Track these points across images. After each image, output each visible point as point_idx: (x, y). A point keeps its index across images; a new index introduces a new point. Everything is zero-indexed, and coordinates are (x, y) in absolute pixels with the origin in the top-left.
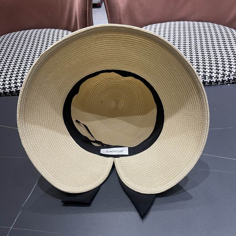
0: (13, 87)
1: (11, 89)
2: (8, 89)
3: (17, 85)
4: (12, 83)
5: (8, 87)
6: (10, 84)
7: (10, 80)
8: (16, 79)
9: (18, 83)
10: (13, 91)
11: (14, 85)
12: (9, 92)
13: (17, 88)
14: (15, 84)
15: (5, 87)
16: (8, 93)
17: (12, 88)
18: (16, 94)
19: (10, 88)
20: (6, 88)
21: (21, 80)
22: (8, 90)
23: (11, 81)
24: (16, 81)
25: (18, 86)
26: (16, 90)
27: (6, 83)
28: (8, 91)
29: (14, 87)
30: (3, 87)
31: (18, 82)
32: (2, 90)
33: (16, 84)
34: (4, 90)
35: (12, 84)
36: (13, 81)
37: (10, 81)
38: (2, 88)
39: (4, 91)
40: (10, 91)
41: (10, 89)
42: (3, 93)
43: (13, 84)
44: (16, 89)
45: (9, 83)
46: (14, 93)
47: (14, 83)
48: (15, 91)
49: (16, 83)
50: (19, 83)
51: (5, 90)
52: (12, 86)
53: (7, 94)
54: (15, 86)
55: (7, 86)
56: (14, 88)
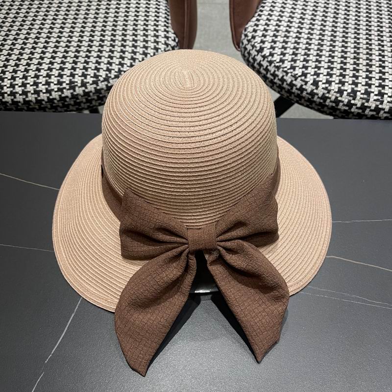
0: (30, 92)
1: (27, 97)
2: (20, 95)
3: (38, 89)
4: (29, 83)
5: (20, 92)
6: (24, 85)
7: (25, 77)
8: (37, 77)
9: (40, 85)
10: (31, 101)
11: (32, 88)
12: (22, 102)
13: (39, 96)
14: (35, 87)
15: (14, 91)
16: (20, 104)
17: (29, 95)
18: (37, 107)
19: (25, 93)
20: (17, 93)
21: (47, 78)
22: (21, 97)
23: (26, 79)
24: (37, 81)
25: (41, 91)
26: (36, 98)
27: (16, 83)
28: (21, 100)
29: (32, 92)
30: (11, 92)
31: (41, 83)
32: (9, 97)
33: (37, 86)
34: (13, 97)
35: (28, 86)
36: (30, 81)
37: (24, 80)
38: (9, 93)
39: (12, 100)
40: (24, 99)
41: (24, 97)
42: (10, 102)
43: (31, 86)
44: (36, 96)
45: (23, 82)
46: (32, 104)
47: (32, 83)
48: (34, 100)
49: (36, 84)
50: (43, 85)
51: (15, 97)
52: (29, 90)
53: (19, 106)
54: (34, 91)
55: (19, 90)
56: (32, 94)
